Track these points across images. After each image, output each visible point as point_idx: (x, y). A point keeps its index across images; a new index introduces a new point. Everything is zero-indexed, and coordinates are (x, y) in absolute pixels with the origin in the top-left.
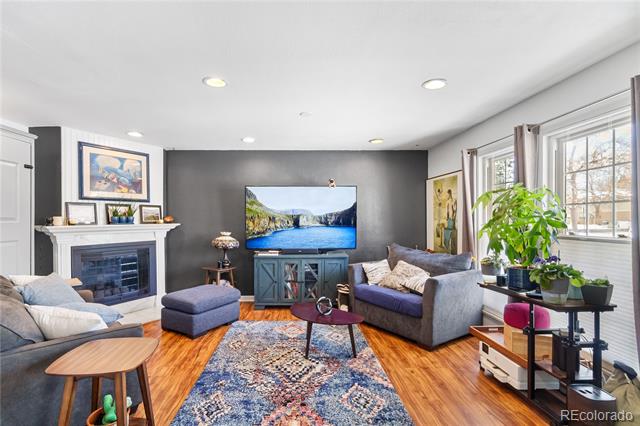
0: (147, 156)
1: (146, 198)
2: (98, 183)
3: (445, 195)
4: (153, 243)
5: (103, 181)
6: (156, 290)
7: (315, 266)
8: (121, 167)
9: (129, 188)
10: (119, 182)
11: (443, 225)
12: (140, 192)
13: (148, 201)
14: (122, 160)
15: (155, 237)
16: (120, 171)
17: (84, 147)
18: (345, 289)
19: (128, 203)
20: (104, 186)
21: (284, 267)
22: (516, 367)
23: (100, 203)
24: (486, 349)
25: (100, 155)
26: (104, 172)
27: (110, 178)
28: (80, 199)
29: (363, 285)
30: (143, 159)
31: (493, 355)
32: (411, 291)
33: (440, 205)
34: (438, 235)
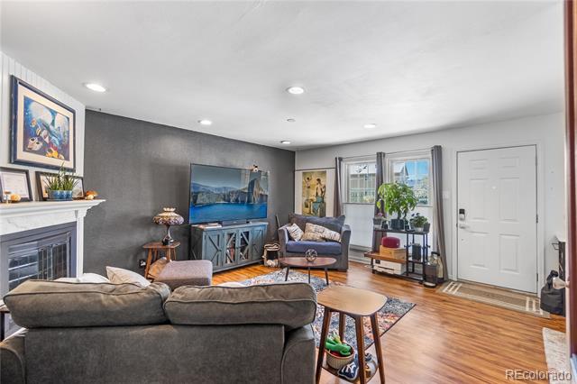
1: (71, 167)
2: (31, 141)
4: (74, 224)
5: (36, 140)
7: (247, 233)
8: (53, 123)
9: (59, 152)
10: (51, 144)
11: (312, 200)
12: (67, 159)
13: (74, 170)
14: (54, 113)
15: (76, 216)
16: (51, 127)
17: (19, 86)
18: (273, 248)
19: (57, 172)
20: (37, 147)
21: (226, 237)
22: (400, 265)
23: (32, 170)
24: (378, 262)
25: (33, 101)
26: (37, 127)
27: (42, 135)
28: (10, 162)
29: (291, 242)
30: (70, 115)
31: (383, 263)
32: (326, 240)
33: (309, 187)
34: (307, 206)
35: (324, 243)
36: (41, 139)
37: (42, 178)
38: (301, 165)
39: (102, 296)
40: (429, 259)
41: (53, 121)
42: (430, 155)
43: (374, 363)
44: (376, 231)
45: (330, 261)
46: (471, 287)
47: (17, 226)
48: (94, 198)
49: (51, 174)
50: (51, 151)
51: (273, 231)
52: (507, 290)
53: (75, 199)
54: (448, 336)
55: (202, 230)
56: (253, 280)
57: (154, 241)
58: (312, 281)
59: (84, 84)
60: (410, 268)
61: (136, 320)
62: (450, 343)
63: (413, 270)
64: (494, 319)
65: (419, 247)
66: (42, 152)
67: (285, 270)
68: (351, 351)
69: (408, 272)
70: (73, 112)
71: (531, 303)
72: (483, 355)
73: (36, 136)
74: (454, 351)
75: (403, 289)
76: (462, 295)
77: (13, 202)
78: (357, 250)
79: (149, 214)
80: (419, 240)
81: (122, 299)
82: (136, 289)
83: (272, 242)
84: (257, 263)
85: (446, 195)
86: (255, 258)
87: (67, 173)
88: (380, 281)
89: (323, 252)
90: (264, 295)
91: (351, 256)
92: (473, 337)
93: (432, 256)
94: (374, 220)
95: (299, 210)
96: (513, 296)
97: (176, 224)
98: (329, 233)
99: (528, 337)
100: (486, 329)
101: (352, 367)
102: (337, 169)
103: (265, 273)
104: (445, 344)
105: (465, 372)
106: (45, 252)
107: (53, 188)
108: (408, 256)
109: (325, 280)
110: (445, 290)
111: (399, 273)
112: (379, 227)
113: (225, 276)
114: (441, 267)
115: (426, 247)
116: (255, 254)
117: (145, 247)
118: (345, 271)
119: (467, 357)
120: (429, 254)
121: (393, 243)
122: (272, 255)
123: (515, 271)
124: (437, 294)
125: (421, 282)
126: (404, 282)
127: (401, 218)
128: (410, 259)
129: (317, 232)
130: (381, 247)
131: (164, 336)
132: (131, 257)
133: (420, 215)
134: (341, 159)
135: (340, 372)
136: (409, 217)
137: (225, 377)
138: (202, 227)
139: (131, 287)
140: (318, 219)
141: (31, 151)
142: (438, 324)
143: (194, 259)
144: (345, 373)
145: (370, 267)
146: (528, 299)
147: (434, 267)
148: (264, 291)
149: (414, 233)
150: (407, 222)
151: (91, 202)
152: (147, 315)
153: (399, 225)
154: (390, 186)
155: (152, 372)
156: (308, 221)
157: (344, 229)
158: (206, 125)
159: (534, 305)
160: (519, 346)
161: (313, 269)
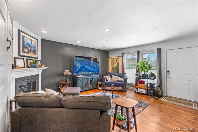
1: (37, 57)
3: (115, 61)
4: (38, 75)
7: (92, 78)
8: (31, 44)
9: (33, 52)
10: (31, 50)
11: (114, 67)
12: (36, 55)
14: (31, 40)
15: (39, 72)
16: (31, 45)
17: (21, 32)
18: (101, 83)
19: (32, 59)
20: (27, 51)
21: (85, 79)
22: (145, 90)
23: (25, 58)
24: (137, 89)
25: (25, 37)
26: (26, 45)
27: (28, 47)
28: (19, 56)
29: (107, 82)
30: (36, 41)
31: (139, 89)
32: (119, 81)
33: (113, 63)
34: (113, 70)
35: (118, 82)
36: (28, 49)
37: (28, 60)
38: (111, 55)
39: (42, 98)
40: (156, 88)
41: (31, 43)
42: (157, 52)
43: (133, 124)
44: (136, 78)
45: (120, 88)
46: (172, 99)
47: (21, 75)
48: (44, 67)
49: (31, 60)
50: (31, 52)
51: (101, 78)
52: (186, 100)
53: (38, 67)
54: (162, 116)
55: (77, 77)
56: (94, 94)
57: (62, 81)
58: (114, 95)
59: (40, 31)
60: (149, 91)
61: (52, 106)
62: (162, 118)
63: (150, 92)
64: (180, 110)
65: (152, 84)
66: (28, 53)
67: (105, 91)
68: (125, 120)
69: (148, 93)
70: (37, 40)
71: (195, 105)
72: (175, 124)
73: (26, 48)
74: (164, 121)
75: (146, 99)
76: (168, 101)
77: (19, 68)
78: (130, 85)
79: (61, 72)
80: (152, 81)
81: (48, 99)
82: (53, 96)
83: (100, 81)
84: (96, 89)
85: (162, 65)
86: (95, 86)
87: (35, 59)
88: (138, 96)
89: (117, 85)
90: (93, 99)
91: (128, 87)
92: (171, 117)
93: (157, 87)
94: (136, 74)
95: (110, 71)
96: (188, 102)
97: (69, 75)
98: (120, 79)
99: (194, 118)
100: (177, 114)
101: (125, 125)
102: (123, 57)
103: (98, 92)
104: (160, 119)
105: (167, 129)
106: (29, 83)
107: (31, 63)
108: (148, 87)
109: (118, 95)
110: (162, 99)
111: (145, 93)
112: (138, 77)
113: (85, 92)
114: (160, 91)
115: (155, 84)
116: (95, 85)
117: (60, 82)
118: (125, 92)
119: (169, 124)
120: (156, 87)
121: (143, 83)
122: (100, 86)
123: (189, 93)
124: (159, 101)
125: (153, 96)
126: (147, 96)
127: (145, 74)
128: (149, 88)
129: (115, 78)
130: (138, 84)
131: (61, 111)
132: (56, 85)
133: (153, 73)
134: (124, 53)
135: (121, 127)
136: (148, 74)
137: (80, 126)
138: (77, 76)
139: (51, 95)
140: (116, 74)
141: (25, 52)
142: (158, 112)
143: (75, 87)
144: (122, 127)
145: (134, 91)
146: (194, 104)
147: (158, 91)
148: (93, 98)
149: (150, 79)
150: (148, 75)
151: (43, 68)
152: (56, 104)
153: (145, 76)
154: (142, 62)
155: (57, 123)
156: (113, 75)
157: (125, 77)
158: (78, 43)
159: (196, 106)
160: (189, 121)
161: (114, 91)
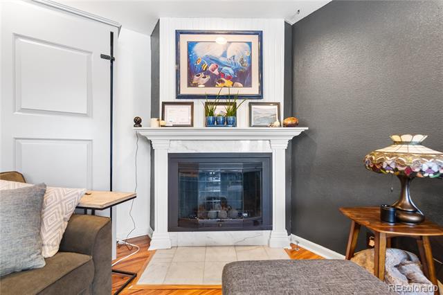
0: (260, 34)
2: (196, 77)
4: (268, 157)
5: (202, 75)
6: (271, 223)
8: (224, 55)
9: (234, 80)
10: (222, 75)
12: (249, 85)
13: (260, 97)
15: (271, 147)
16: (222, 59)
20: (204, 81)
23: (198, 102)
25: (197, 43)
26: (202, 63)
27: (210, 69)
28: (176, 98)
41: (225, 52)
49: (224, 104)
73: (202, 71)
141: (197, 85)
